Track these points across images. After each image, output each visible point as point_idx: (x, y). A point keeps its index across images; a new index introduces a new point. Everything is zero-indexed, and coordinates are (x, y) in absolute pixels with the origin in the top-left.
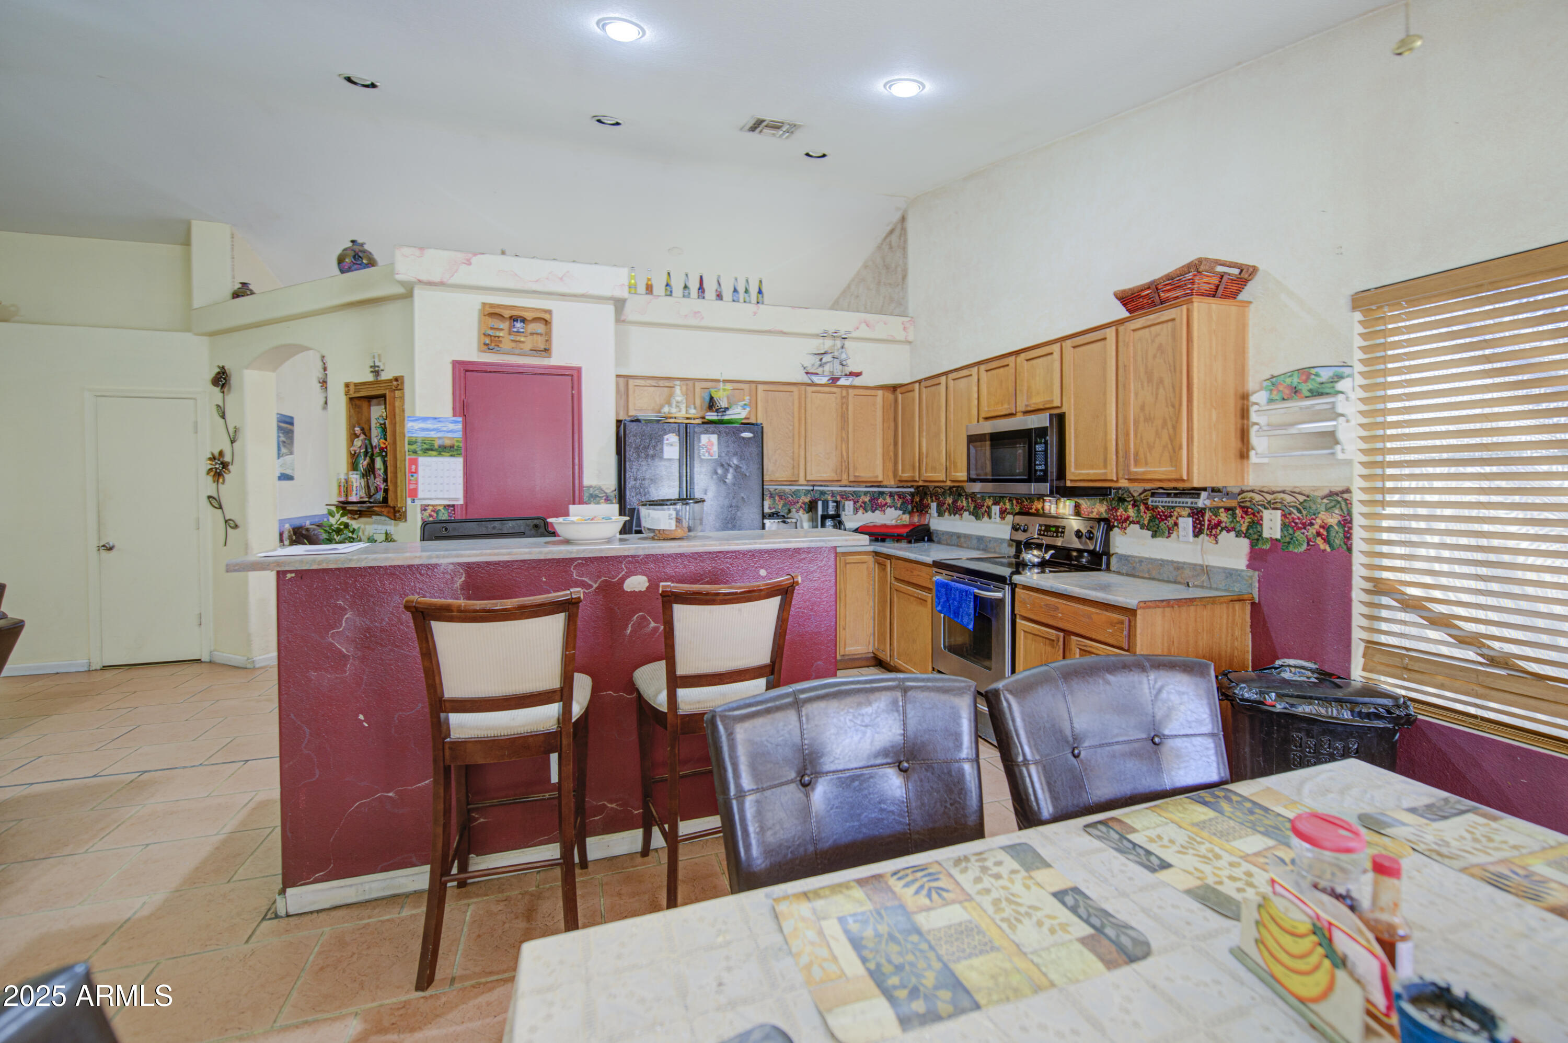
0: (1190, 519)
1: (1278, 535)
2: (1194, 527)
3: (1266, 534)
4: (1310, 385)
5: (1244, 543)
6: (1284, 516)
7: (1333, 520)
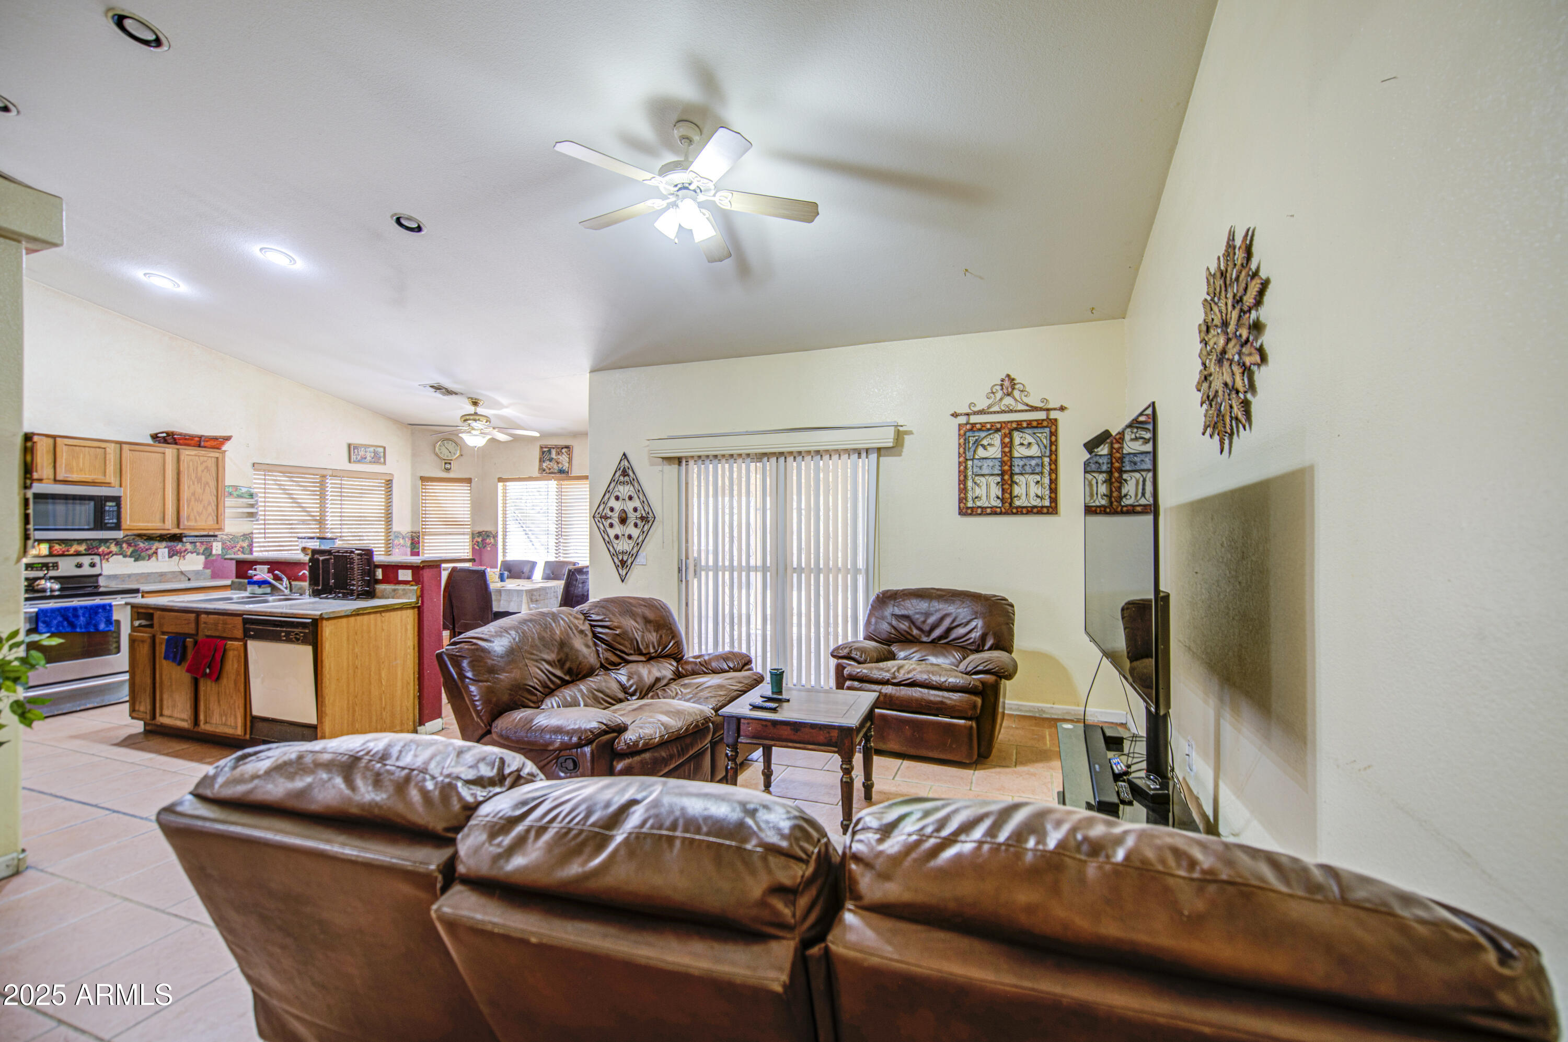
0: (167, 550)
1: (220, 553)
2: (169, 553)
3: (214, 552)
4: (237, 493)
5: (202, 558)
6: (223, 544)
7: (245, 544)
